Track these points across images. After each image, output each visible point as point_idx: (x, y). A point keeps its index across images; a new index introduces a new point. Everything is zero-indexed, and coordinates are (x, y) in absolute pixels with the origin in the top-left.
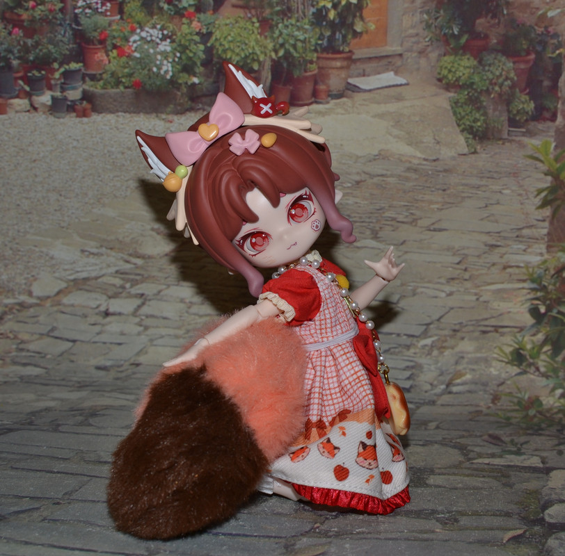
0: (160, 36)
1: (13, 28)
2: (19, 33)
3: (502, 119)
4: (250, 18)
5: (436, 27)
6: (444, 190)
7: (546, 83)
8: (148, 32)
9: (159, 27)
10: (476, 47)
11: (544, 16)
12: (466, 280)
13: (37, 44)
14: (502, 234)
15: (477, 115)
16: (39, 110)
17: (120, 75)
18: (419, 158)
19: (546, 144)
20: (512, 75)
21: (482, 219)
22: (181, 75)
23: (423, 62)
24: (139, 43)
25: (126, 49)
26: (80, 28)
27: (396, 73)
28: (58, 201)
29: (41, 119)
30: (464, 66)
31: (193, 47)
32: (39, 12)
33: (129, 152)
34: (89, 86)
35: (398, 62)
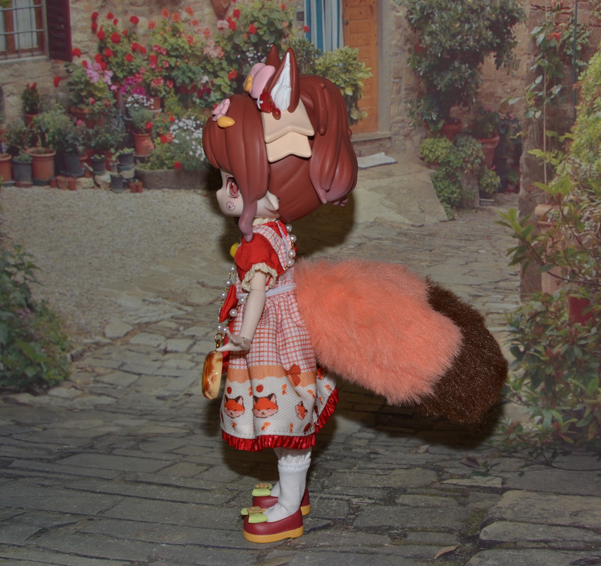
0: (194, 125)
1: (78, 120)
2: (82, 124)
3: (474, 191)
5: (418, 114)
6: (431, 251)
7: (509, 161)
8: (184, 122)
9: (193, 118)
10: (450, 130)
11: (506, 104)
13: (97, 133)
14: (482, 286)
15: (454, 189)
16: (101, 187)
17: (164, 158)
18: (408, 225)
19: (512, 212)
20: (481, 154)
21: (464, 274)
23: (408, 143)
24: (177, 131)
25: (168, 137)
26: (130, 120)
27: (387, 153)
28: (121, 259)
29: (104, 194)
30: (442, 147)
32: (98, 107)
33: (175, 221)
34: (139, 167)
35: (388, 144)
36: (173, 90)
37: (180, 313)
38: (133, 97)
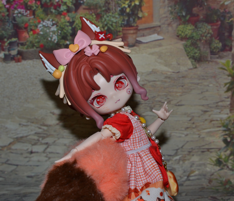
0: (52, 24)
3: (207, 51)
4: (91, 14)
5: (175, 13)
6: (183, 86)
7: (226, 34)
8: (46, 23)
9: (51, 20)
10: (193, 20)
11: (223, 5)
12: (194, 128)
15: (196, 51)
17: (34, 42)
18: (171, 72)
19: (228, 62)
20: (211, 31)
21: (200, 99)
22: (61, 41)
23: (170, 29)
24: (42, 28)
25: (37, 31)
26: (16, 23)
27: (158, 34)
30: (188, 29)
31: (66, 28)
34: (20, 48)
35: (159, 29)
36: (40, 6)
37: (40, 131)
38: (18, 11)
